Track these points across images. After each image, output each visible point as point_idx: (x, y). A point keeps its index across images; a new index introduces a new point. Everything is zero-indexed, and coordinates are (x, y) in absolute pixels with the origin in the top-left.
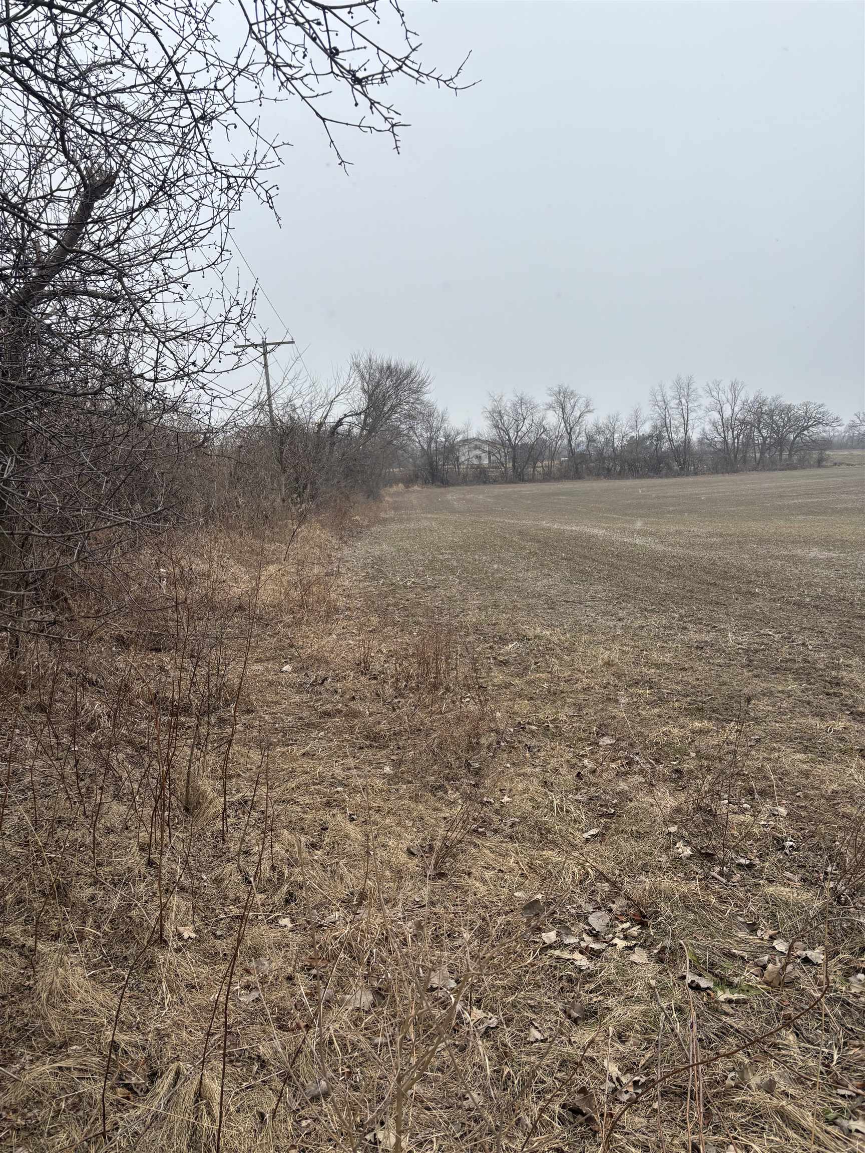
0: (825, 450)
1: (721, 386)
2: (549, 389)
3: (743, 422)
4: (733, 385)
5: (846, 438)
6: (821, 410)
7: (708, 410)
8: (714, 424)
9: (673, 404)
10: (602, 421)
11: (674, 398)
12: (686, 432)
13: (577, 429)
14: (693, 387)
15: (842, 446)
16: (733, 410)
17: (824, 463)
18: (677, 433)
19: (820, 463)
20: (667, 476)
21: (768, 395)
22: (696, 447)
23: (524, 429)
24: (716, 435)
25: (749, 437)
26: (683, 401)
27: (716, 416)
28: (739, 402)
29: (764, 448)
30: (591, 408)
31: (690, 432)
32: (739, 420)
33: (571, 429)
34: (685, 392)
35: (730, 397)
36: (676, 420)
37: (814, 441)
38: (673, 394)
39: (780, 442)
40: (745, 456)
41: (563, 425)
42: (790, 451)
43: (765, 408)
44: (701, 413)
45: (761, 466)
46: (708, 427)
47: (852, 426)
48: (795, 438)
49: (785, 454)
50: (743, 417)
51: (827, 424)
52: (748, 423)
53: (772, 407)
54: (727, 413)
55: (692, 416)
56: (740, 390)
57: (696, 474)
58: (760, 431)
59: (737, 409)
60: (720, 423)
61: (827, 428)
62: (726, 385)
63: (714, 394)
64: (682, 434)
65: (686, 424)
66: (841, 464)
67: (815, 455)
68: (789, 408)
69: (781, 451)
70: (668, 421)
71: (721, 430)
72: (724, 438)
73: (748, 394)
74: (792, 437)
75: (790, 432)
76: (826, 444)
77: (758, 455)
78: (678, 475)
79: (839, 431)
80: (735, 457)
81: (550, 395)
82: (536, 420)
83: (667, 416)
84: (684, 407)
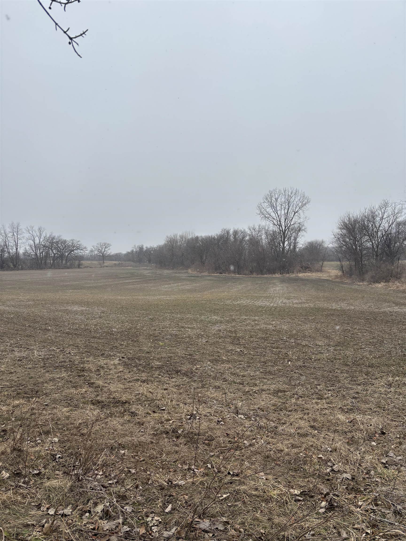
0: (81, 260)
1: (34, 229)
3: (44, 246)
4: (39, 229)
5: (89, 256)
6: (79, 243)
7: (28, 239)
8: (31, 246)
9: (10, 235)
11: (10, 232)
12: (17, 249)
14: (20, 228)
15: (88, 259)
16: (40, 240)
17: (81, 266)
18: (12, 249)
19: (79, 266)
20: (7, 270)
21: (56, 234)
22: (22, 257)
24: (31, 251)
25: (47, 253)
26: (15, 234)
27: (32, 242)
28: (42, 237)
29: (54, 258)
31: (19, 249)
32: (42, 245)
34: (16, 230)
35: (38, 234)
36: (11, 243)
37: (76, 257)
38: (10, 230)
39: (62, 256)
40: (45, 262)
42: (66, 260)
43: (55, 240)
44: (24, 241)
45: (53, 266)
46: (28, 248)
47: (92, 251)
48: (68, 255)
49: (64, 262)
50: (44, 244)
51: (82, 250)
52: (47, 247)
53: (58, 240)
54: (37, 241)
55: (20, 241)
56: (43, 232)
57: (22, 269)
58: (52, 251)
59: (41, 240)
60: (34, 246)
61: (82, 251)
62: (36, 228)
63: (31, 232)
64: (14, 250)
65: (17, 245)
66: (87, 267)
67: (77, 262)
68: (65, 241)
69: (62, 260)
70: (7, 243)
71: (34, 249)
72: (36, 253)
73: (47, 233)
74: (67, 254)
75: (66, 252)
76: (81, 258)
77: (52, 262)
78: (12, 270)
79: (87, 253)
80: (41, 262)
83: (7, 241)
84: (15, 237)
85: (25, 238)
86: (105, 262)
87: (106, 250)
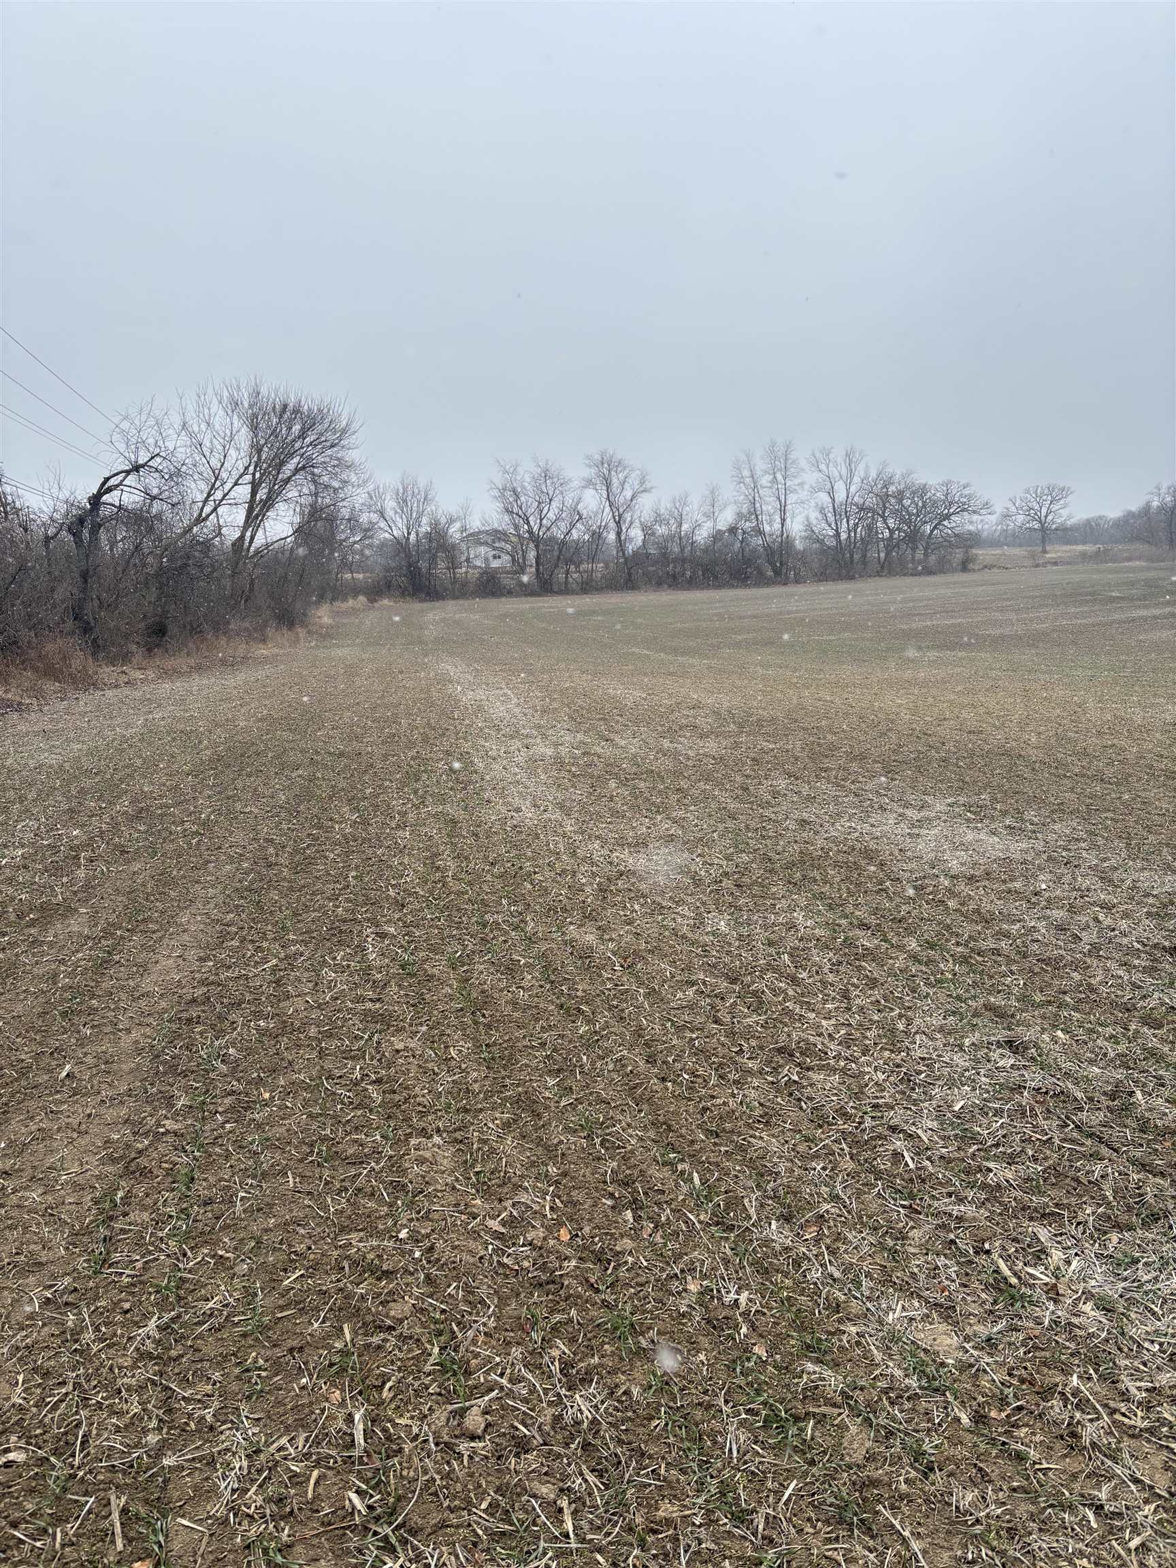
0: (972, 547)
1: (831, 456)
2: (588, 457)
3: (862, 508)
4: (847, 455)
5: (998, 534)
6: (966, 492)
7: (814, 490)
8: (822, 510)
9: (765, 480)
10: (665, 507)
11: (766, 472)
12: (783, 521)
13: (628, 517)
14: (792, 457)
15: (994, 543)
16: (848, 491)
17: (971, 566)
18: (770, 523)
19: (964, 566)
20: (757, 585)
21: (896, 470)
22: (799, 545)
23: (551, 515)
24: (824, 525)
25: (870, 528)
26: (779, 476)
27: (825, 498)
28: (856, 479)
29: (891, 545)
30: (648, 485)
31: (788, 521)
32: (856, 505)
33: (620, 516)
34: (782, 463)
35: (844, 472)
36: (769, 506)
37: (956, 535)
38: (764, 467)
39: (913, 537)
40: (864, 556)
41: (607, 509)
42: (926, 549)
43: (892, 489)
44: (803, 494)
45: (887, 569)
46: (814, 516)
47: (1006, 516)
48: (932, 531)
49: (919, 554)
50: (861, 501)
51: (974, 512)
52: (870, 509)
53: (901, 487)
54: (841, 496)
55: (792, 498)
56: (858, 462)
57: (797, 582)
58: (885, 521)
59: (853, 489)
60: (831, 509)
61: (975, 517)
62: (838, 455)
63: (823, 467)
64: (777, 526)
65: (783, 510)
66: (990, 567)
67: (959, 555)
68: (923, 490)
69: (914, 549)
70: (758, 505)
71: (831, 518)
72: (837, 531)
73: (868, 468)
74: (928, 528)
75: (926, 522)
76: (971, 540)
77: (882, 555)
78: (769, 583)
79: (985, 523)
80: (852, 556)
81: (590, 466)
82: (569, 502)
83: (757, 499)
84: (780, 486)
85: (807, 487)
86: (1048, 548)
87: (1054, 507)
